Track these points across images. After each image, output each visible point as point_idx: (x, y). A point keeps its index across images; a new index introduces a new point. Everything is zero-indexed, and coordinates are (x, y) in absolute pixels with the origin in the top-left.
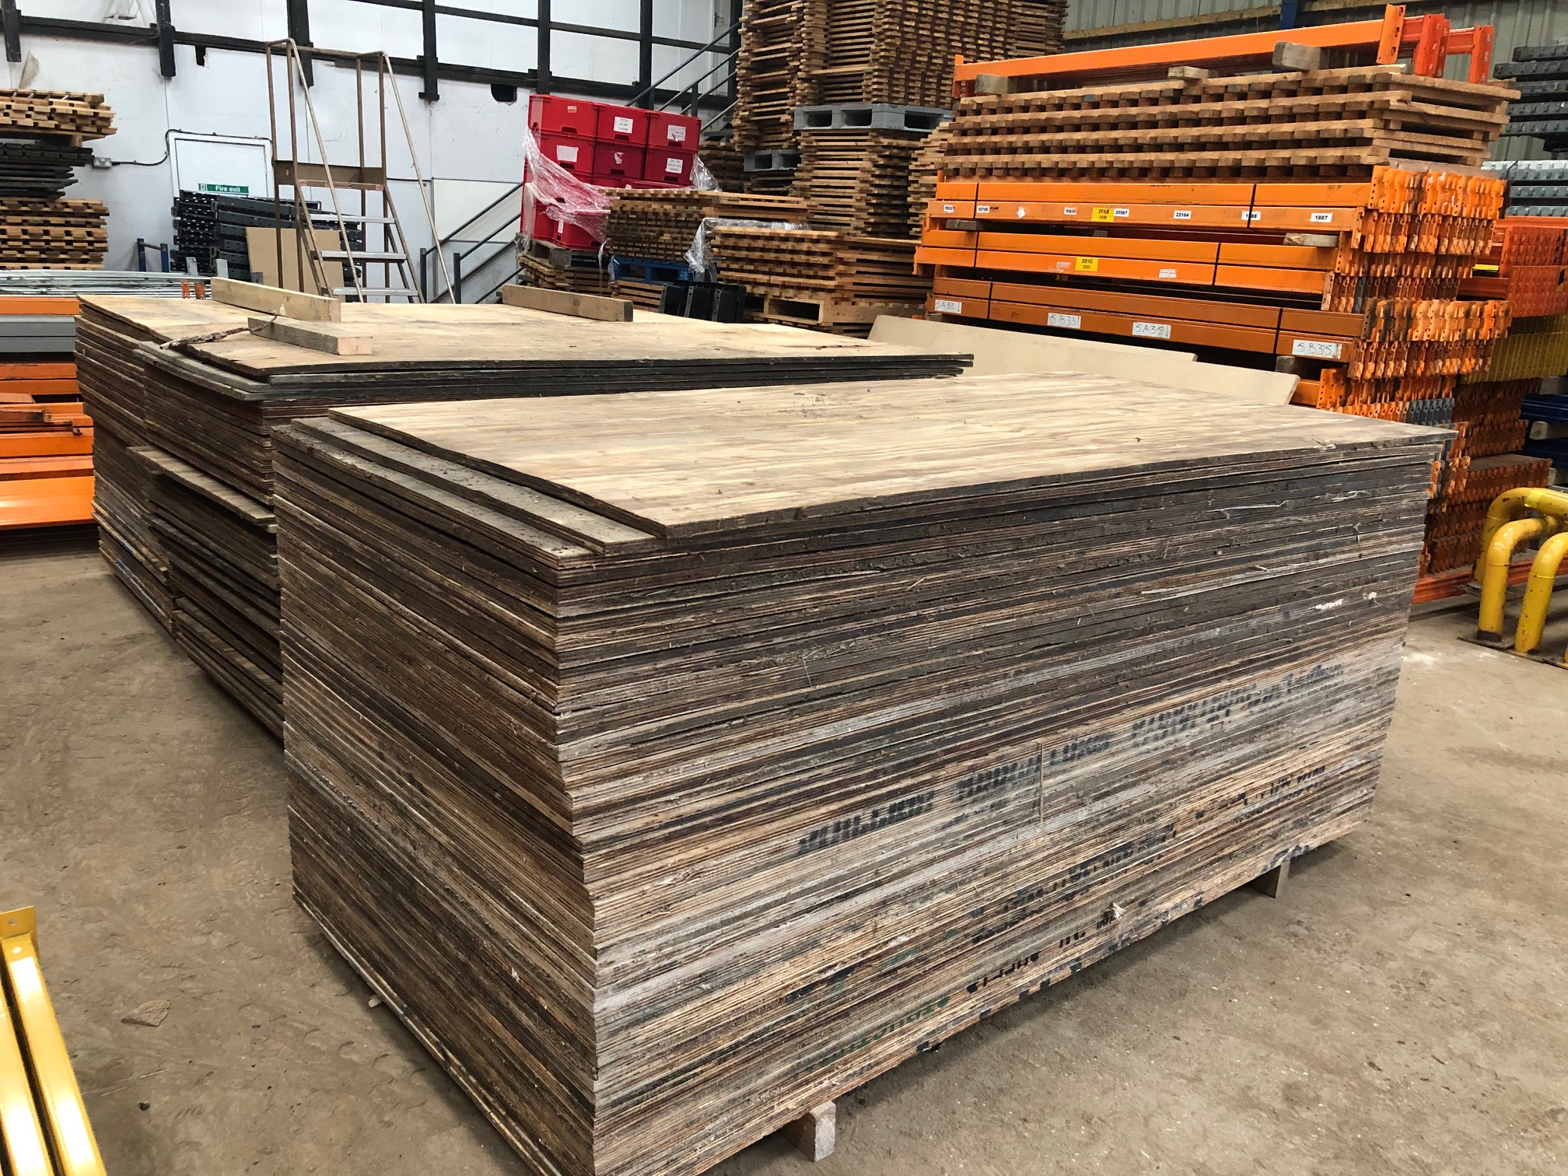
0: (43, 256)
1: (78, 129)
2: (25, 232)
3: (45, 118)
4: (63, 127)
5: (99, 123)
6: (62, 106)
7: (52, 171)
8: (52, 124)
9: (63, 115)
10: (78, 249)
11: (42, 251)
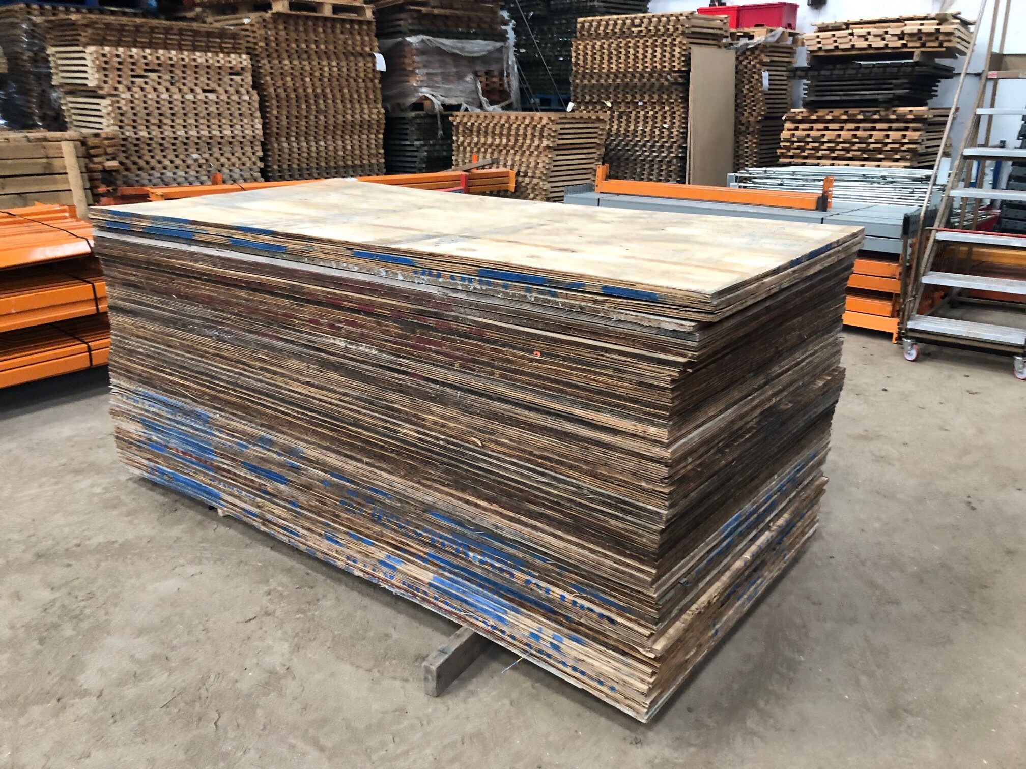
0: (865, 156)
1: (923, 45)
2: (855, 136)
3: (896, 38)
4: (910, 45)
5: (941, 38)
6: (911, 27)
7: (891, 84)
8: (899, 44)
9: (911, 35)
10: (892, 150)
11: (863, 151)
